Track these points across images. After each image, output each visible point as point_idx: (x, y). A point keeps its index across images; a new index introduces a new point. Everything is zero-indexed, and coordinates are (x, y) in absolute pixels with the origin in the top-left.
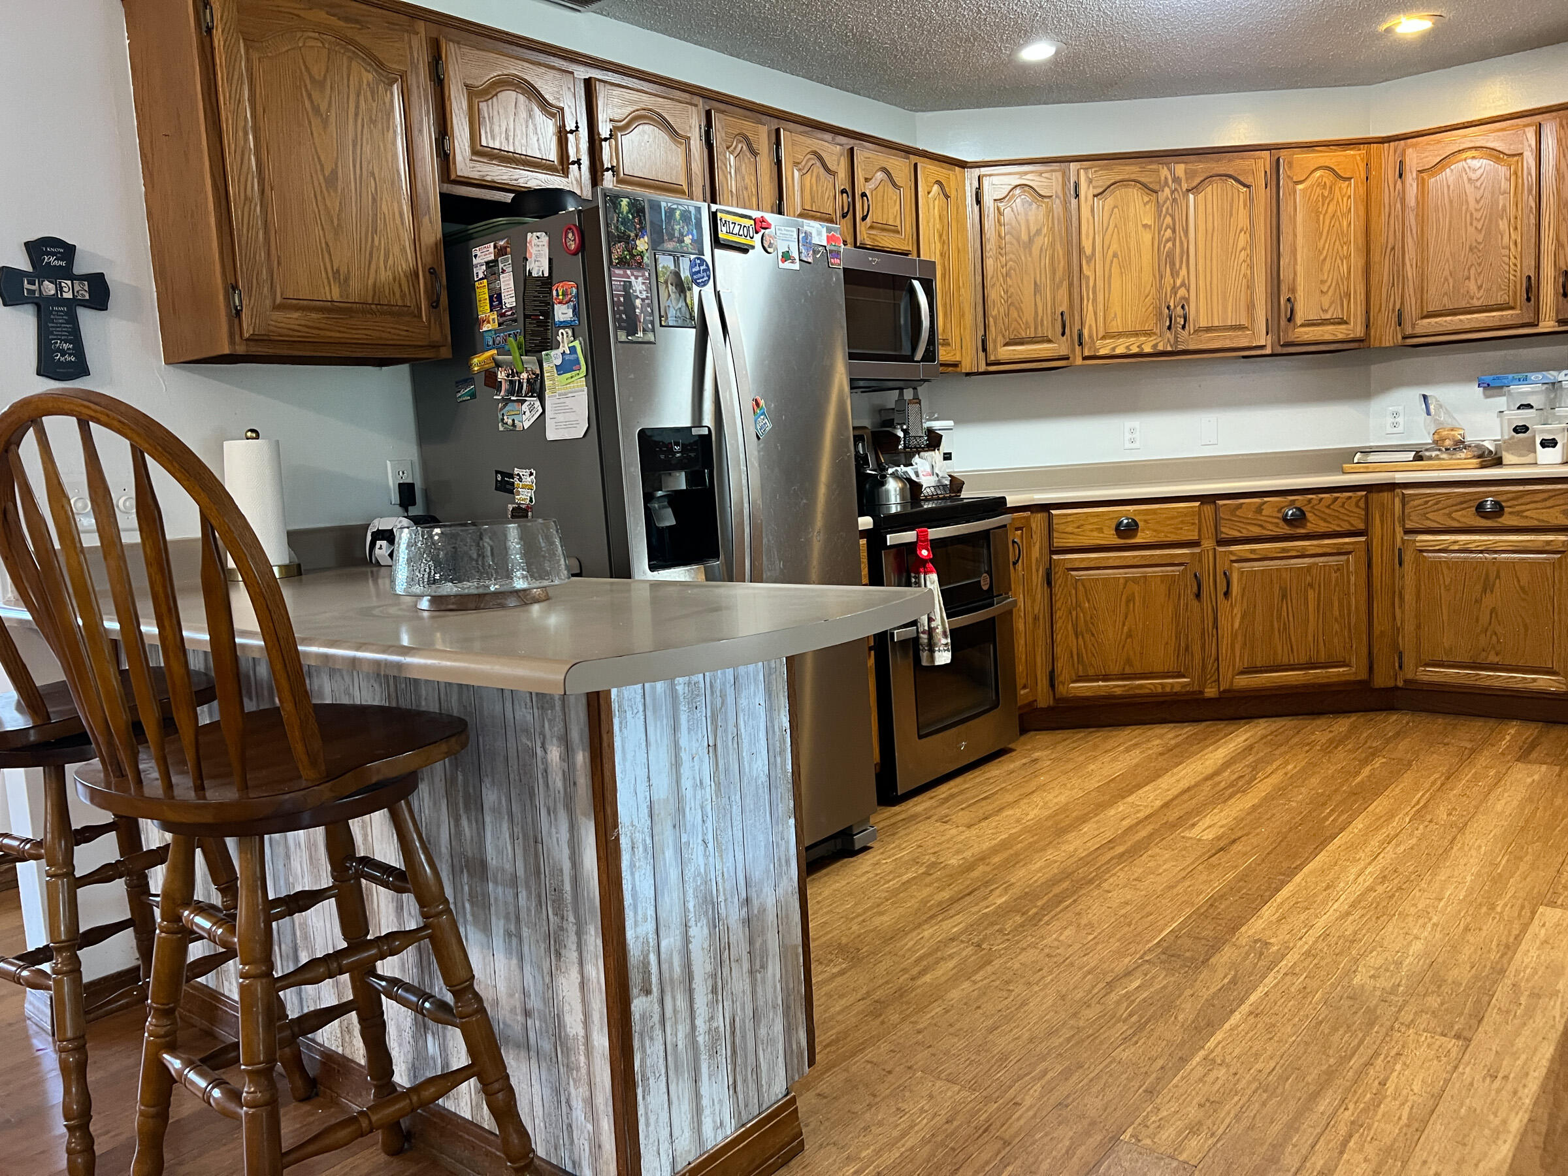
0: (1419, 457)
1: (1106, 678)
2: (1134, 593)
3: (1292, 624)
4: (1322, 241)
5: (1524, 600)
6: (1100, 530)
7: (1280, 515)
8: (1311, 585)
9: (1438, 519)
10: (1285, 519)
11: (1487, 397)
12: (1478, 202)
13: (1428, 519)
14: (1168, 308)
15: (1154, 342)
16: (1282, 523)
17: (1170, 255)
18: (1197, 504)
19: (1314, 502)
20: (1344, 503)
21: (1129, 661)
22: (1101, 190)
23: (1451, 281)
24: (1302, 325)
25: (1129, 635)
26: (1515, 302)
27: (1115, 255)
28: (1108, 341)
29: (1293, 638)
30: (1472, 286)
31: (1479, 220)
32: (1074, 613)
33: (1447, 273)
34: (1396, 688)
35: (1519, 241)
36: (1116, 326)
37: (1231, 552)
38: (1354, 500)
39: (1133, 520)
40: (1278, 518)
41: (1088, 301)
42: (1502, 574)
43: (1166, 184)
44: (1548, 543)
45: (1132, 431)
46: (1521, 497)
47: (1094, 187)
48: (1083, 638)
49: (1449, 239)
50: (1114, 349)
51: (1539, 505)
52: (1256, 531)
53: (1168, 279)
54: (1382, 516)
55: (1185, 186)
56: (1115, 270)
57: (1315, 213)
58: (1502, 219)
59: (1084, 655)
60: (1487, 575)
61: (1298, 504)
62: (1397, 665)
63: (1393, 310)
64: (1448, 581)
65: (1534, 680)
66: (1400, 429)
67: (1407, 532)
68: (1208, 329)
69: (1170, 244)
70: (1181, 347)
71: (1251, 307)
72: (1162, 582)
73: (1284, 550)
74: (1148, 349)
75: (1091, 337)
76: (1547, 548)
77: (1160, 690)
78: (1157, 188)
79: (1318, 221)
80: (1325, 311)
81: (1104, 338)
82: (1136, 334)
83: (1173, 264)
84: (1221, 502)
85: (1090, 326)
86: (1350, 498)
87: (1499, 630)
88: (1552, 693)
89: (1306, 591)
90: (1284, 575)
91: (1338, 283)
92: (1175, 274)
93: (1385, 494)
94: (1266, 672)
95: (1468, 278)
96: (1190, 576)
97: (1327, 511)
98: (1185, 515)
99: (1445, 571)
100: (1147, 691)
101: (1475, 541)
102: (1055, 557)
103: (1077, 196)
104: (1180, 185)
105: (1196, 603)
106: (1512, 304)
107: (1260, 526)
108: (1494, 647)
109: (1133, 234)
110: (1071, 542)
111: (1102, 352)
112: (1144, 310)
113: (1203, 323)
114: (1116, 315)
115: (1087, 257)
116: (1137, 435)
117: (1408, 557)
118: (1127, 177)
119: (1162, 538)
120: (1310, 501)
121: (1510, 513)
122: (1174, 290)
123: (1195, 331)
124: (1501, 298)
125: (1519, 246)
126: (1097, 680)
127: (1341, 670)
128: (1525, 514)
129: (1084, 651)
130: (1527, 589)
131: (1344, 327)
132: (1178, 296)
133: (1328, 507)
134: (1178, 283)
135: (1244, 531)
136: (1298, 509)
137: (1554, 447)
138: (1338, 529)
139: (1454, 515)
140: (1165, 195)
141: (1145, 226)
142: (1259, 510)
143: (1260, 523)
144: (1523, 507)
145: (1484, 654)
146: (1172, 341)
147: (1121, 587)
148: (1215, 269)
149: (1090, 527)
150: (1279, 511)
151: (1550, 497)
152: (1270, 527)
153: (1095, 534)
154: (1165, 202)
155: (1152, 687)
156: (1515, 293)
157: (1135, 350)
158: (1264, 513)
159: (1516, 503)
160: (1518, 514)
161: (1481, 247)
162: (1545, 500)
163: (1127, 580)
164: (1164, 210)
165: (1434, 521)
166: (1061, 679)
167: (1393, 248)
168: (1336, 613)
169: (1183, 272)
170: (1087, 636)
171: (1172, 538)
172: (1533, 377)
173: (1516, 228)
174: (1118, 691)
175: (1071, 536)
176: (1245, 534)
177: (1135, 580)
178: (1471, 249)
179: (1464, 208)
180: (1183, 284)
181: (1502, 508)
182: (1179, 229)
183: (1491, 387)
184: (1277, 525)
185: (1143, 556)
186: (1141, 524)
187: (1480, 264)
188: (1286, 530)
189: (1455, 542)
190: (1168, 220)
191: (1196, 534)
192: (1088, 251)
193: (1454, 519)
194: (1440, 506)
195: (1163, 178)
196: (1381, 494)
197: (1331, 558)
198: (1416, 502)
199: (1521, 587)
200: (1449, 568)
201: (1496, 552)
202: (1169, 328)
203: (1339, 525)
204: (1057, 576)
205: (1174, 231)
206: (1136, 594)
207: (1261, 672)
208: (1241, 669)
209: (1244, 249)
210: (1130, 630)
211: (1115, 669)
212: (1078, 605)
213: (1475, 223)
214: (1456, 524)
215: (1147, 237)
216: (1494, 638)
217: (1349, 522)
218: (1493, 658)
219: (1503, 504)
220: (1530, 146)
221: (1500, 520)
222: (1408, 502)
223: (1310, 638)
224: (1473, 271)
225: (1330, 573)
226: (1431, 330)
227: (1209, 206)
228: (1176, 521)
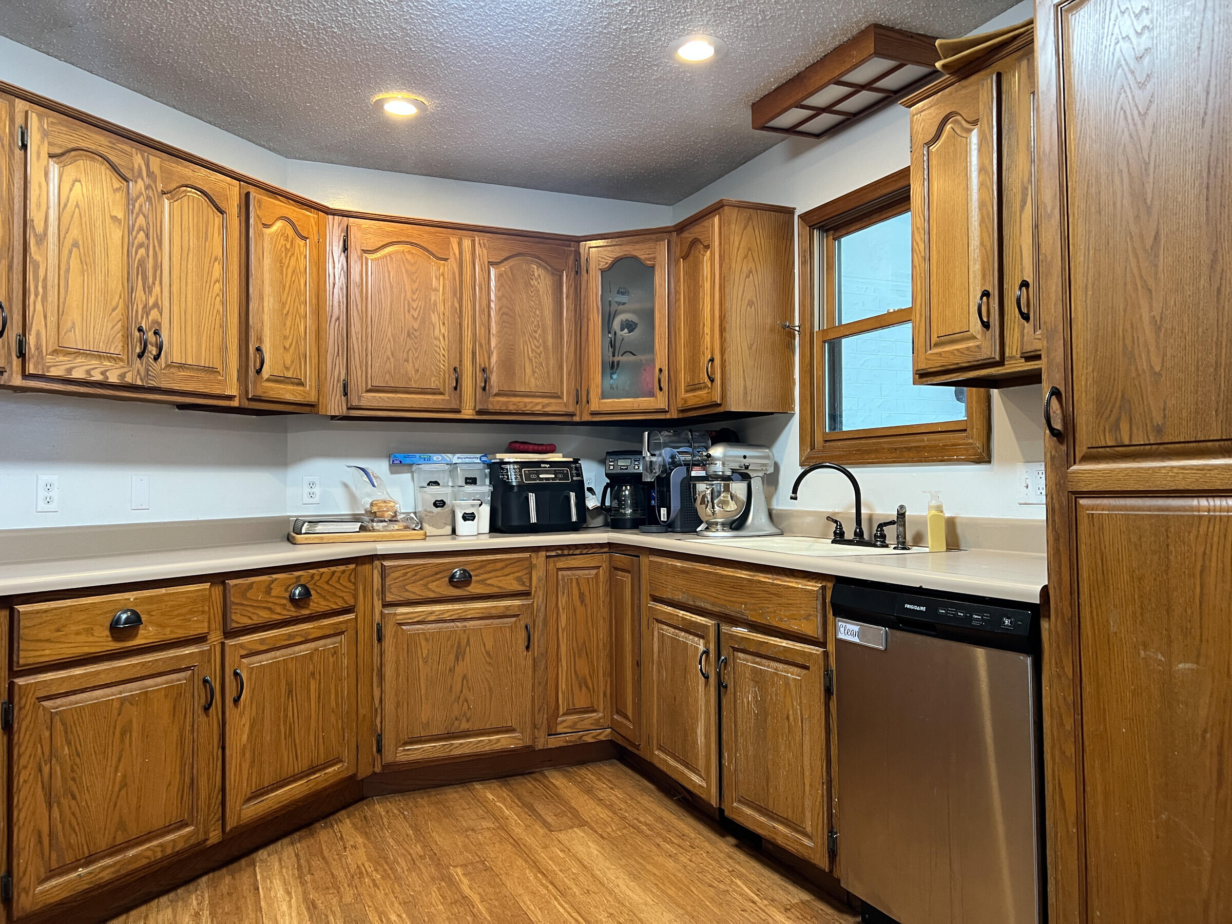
0: (363, 529)
1: (89, 860)
2: (131, 721)
3: (296, 725)
4: (285, 294)
5: (489, 664)
6: (89, 631)
7: (287, 595)
8: (313, 674)
9: (416, 591)
10: (292, 599)
11: (392, 473)
12: (414, 293)
13: (407, 591)
14: (140, 330)
15: (123, 370)
16: (289, 605)
17: (142, 263)
18: (207, 585)
19: (317, 578)
20: (339, 578)
21: (122, 825)
22: (59, 151)
23: (392, 360)
24: (268, 380)
25: (124, 785)
26: (445, 390)
27: (75, 244)
28: (61, 358)
29: (297, 741)
30: (410, 367)
31: (415, 310)
32: (46, 769)
33: (389, 353)
34: (374, 773)
35: (446, 335)
36: (74, 340)
37: (241, 646)
38: (347, 573)
39: (134, 612)
40: (284, 598)
41: (36, 295)
42: (472, 641)
43: (140, 175)
44: (507, 608)
45: (49, 487)
46: (484, 566)
47: (50, 144)
48: (59, 804)
49: (390, 321)
50: (69, 370)
51: (498, 573)
52: (264, 616)
53: (139, 294)
54: (364, 589)
55: (160, 187)
56: (74, 263)
57: (280, 264)
58: (434, 313)
59: (60, 834)
60: (459, 643)
61: (302, 582)
62: (375, 749)
63: (338, 381)
64: (425, 652)
65: (498, 740)
66: (316, 499)
67: (386, 605)
68: (182, 366)
69: (142, 251)
70: (153, 383)
71: (224, 349)
72: (166, 696)
73: (290, 636)
74: (113, 378)
75: (38, 347)
76: (508, 613)
77: (159, 855)
78: (129, 175)
79: (282, 273)
80: (287, 369)
81: (55, 352)
82: (99, 356)
83: (145, 279)
84: (232, 582)
85: (38, 334)
86: (344, 572)
87: (471, 697)
88: (512, 750)
89: (309, 683)
90: (290, 665)
91: (297, 342)
92: (148, 289)
93: (367, 566)
94: (273, 790)
95: (407, 361)
96: (198, 683)
97: (326, 587)
98: (195, 602)
99: (423, 643)
100: (145, 861)
101: (448, 611)
102: (20, 681)
103: (24, 147)
104: (155, 182)
105: (203, 719)
106: (442, 390)
107: (269, 609)
108: (465, 715)
109: (99, 223)
110: (49, 653)
111: (54, 372)
112: (110, 326)
113: (177, 358)
114: (74, 324)
115: (36, 235)
116: (54, 493)
117: (388, 632)
118: (93, 147)
119: (169, 634)
120: (312, 576)
121: (477, 581)
122: (147, 311)
123: (168, 366)
124: (434, 384)
125: (446, 339)
126: (75, 869)
127: (336, 768)
128: (488, 582)
129: (60, 826)
130: (491, 653)
131: (301, 388)
132: (150, 318)
133: (327, 583)
134: (151, 301)
135: (255, 617)
136: (303, 586)
137: (473, 520)
138: (335, 607)
139: (430, 586)
140: (138, 187)
141: (114, 218)
142: (268, 590)
143: (269, 605)
144: (486, 576)
145: (456, 723)
146: (142, 372)
147: (115, 712)
148: (189, 296)
149: (74, 628)
150: (286, 590)
151: (506, 566)
152: (278, 610)
153: (82, 638)
154: (138, 197)
155: (149, 853)
156: (444, 381)
157: (97, 377)
158: (274, 593)
159: (481, 571)
160: (482, 582)
161: (417, 334)
162: (502, 568)
163: (123, 701)
164: (137, 205)
165: (414, 593)
166: (24, 883)
167: (338, 319)
168: (333, 704)
169: (157, 289)
170: (65, 802)
171: (180, 633)
172: (436, 457)
173: (444, 324)
174: (106, 875)
175: (47, 645)
176: (256, 620)
177: (131, 700)
178: (409, 335)
179: (403, 295)
180: (156, 305)
181: (470, 576)
182: (152, 234)
183: (398, 464)
184: (284, 606)
185: (143, 664)
186: (144, 618)
187: (416, 349)
188: (292, 612)
189: (432, 613)
190: (141, 220)
191: (206, 624)
192: (39, 229)
193: (430, 590)
194: (417, 577)
195: (136, 166)
196: (364, 567)
197: (328, 641)
198: (397, 574)
199: (486, 652)
200: (427, 640)
201: (465, 620)
202: (140, 356)
203: (336, 603)
204: (24, 712)
205: (147, 236)
206: (134, 721)
207: (267, 793)
208: (249, 795)
209: (218, 281)
210: (124, 776)
211: (103, 843)
212: (53, 753)
213: (412, 311)
214: (432, 595)
215: (116, 235)
216: (466, 704)
217: (342, 597)
218: (465, 726)
219: (471, 573)
220: (454, 254)
221: (468, 588)
222: (389, 575)
223: (312, 738)
224: (410, 353)
225: (328, 658)
226: (375, 404)
227: (185, 218)
228: (185, 610)
